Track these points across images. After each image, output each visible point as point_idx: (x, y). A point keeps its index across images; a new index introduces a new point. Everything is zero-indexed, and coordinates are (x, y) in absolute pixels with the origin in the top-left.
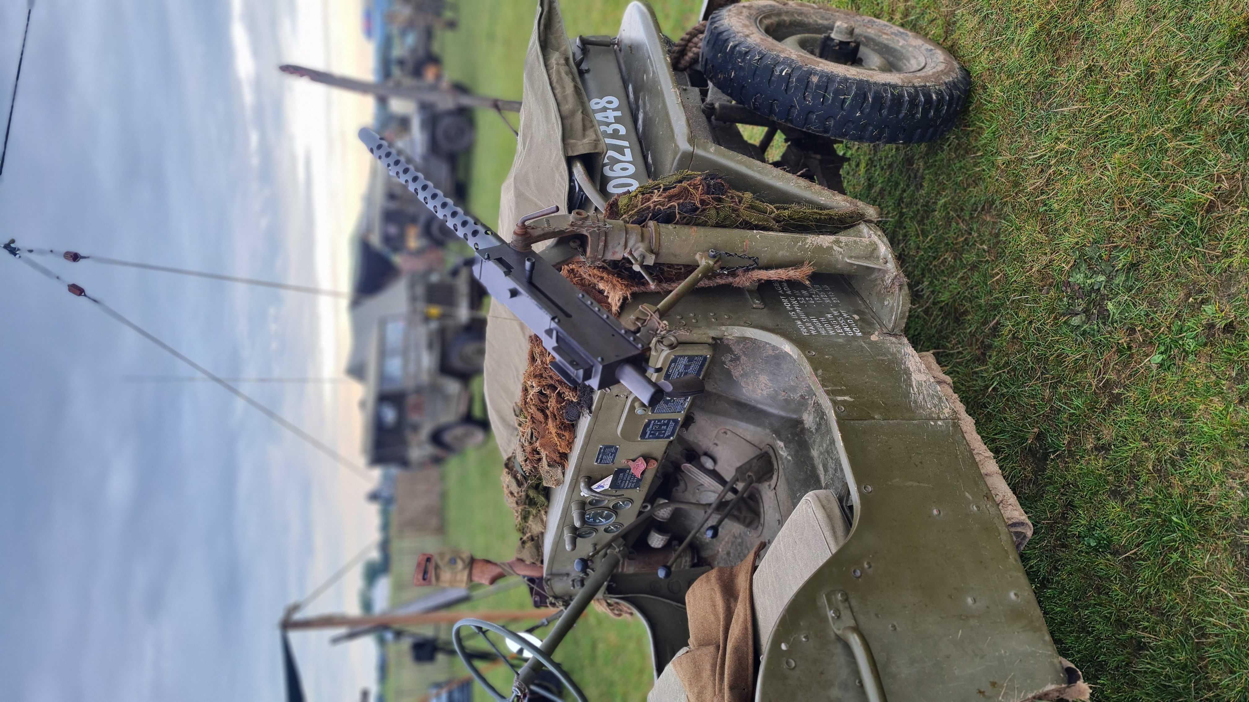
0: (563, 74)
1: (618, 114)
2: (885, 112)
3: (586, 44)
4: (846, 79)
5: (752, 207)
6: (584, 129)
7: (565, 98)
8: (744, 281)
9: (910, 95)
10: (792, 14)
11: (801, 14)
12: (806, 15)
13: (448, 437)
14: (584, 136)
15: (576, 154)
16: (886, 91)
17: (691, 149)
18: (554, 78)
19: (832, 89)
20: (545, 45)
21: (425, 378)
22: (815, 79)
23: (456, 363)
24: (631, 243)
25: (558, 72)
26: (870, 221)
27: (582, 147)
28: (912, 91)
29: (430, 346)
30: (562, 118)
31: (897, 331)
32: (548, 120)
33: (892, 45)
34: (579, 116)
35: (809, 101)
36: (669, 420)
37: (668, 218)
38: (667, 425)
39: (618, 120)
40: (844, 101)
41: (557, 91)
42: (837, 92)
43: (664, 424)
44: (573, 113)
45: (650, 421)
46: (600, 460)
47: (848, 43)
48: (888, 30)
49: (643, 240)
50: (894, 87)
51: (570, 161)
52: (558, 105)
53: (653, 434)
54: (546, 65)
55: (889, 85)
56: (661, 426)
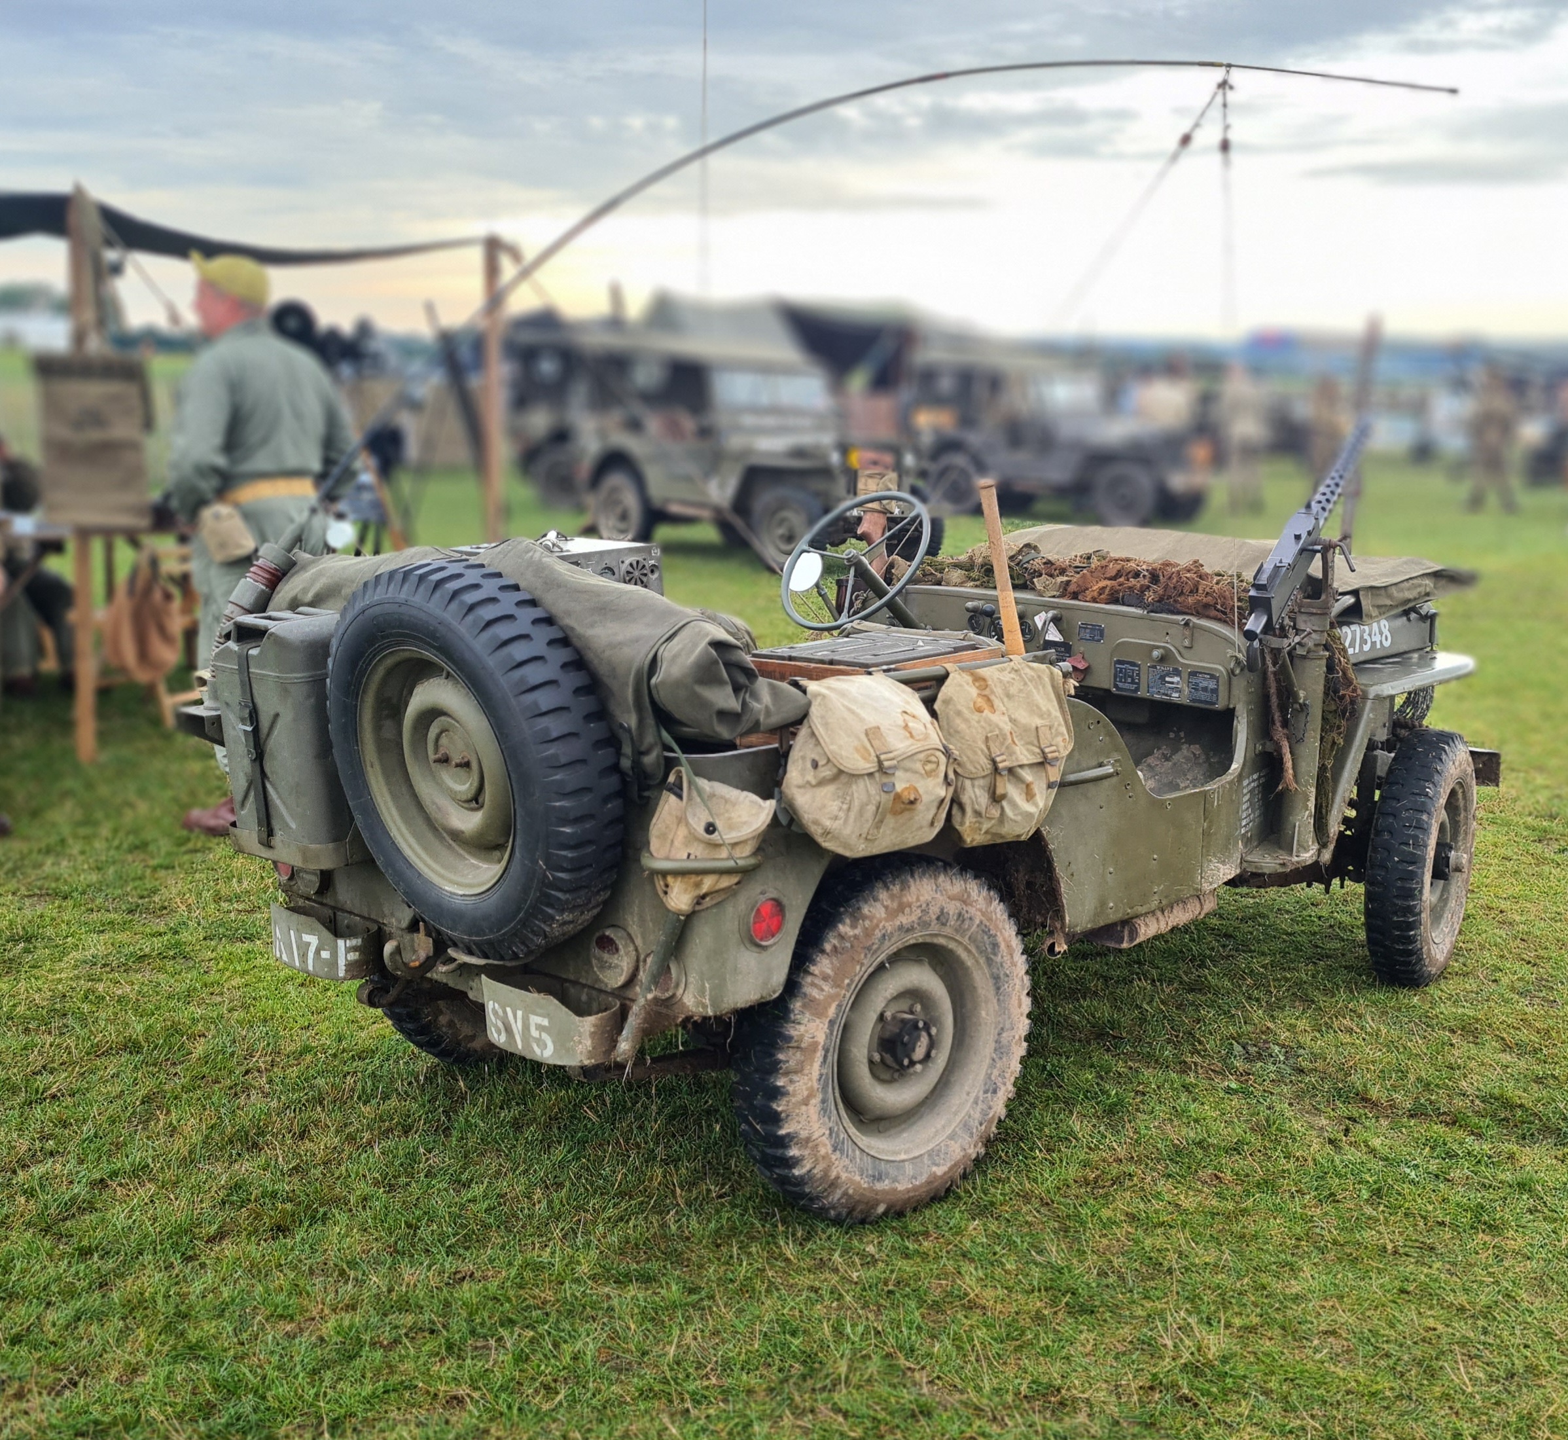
0: (1419, 590)
1: (1378, 646)
2: (1399, 884)
3: (1431, 618)
4: (1426, 846)
5: (1334, 743)
6: (1379, 607)
7: (1402, 590)
8: (1279, 732)
9: (1415, 906)
10: (1466, 824)
11: (1466, 834)
12: (1464, 839)
13: (617, 480)
14: (1373, 606)
15: (1361, 598)
16: (1417, 883)
17: (1371, 697)
18: (1415, 581)
19: (1418, 832)
20: (1437, 575)
21: (735, 442)
22: (1425, 817)
23: (765, 498)
24: (1314, 636)
25: (1420, 586)
26: (1319, 856)
27: (1366, 603)
28: (1417, 910)
29: (799, 453)
30: (1385, 587)
31: (1245, 865)
32: (1386, 575)
33: (1443, 921)
34: (1389, 602)
35: (1404, 814)
36: (1138, 684)
37: (1330, 668)
38: (1133, 682)
39: (1374, 643)
40: (1408, 844)
41: (1406, 584)
42: (1416, 838)
43: (1133, 680)
44: (1390, 597)
45: (1139, 666)
46: (1084, 627)
47: (1448, 866)
48: (1455, 919)
49: (1316, 645)
50: (1421, 892)
51: (1355, 593)
52: (1395, 584)
53: (1121, 672)
54: (1423, 575)
55: (1422, 887)
56: (1132, 677)
